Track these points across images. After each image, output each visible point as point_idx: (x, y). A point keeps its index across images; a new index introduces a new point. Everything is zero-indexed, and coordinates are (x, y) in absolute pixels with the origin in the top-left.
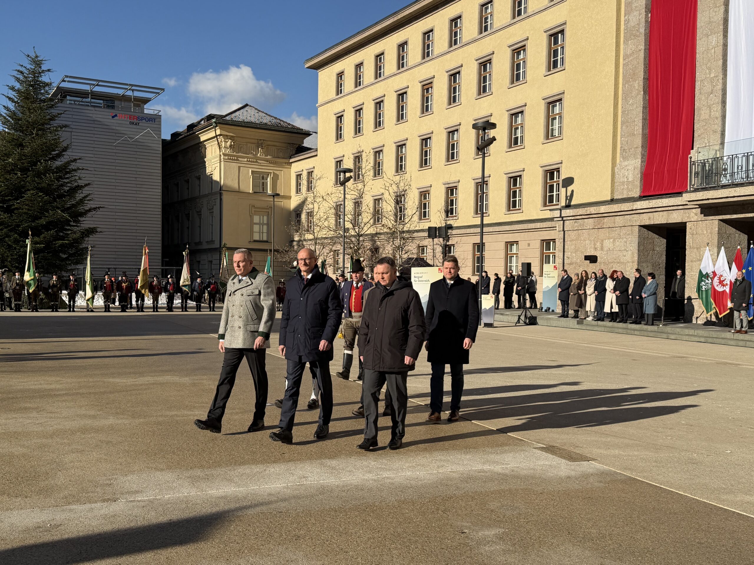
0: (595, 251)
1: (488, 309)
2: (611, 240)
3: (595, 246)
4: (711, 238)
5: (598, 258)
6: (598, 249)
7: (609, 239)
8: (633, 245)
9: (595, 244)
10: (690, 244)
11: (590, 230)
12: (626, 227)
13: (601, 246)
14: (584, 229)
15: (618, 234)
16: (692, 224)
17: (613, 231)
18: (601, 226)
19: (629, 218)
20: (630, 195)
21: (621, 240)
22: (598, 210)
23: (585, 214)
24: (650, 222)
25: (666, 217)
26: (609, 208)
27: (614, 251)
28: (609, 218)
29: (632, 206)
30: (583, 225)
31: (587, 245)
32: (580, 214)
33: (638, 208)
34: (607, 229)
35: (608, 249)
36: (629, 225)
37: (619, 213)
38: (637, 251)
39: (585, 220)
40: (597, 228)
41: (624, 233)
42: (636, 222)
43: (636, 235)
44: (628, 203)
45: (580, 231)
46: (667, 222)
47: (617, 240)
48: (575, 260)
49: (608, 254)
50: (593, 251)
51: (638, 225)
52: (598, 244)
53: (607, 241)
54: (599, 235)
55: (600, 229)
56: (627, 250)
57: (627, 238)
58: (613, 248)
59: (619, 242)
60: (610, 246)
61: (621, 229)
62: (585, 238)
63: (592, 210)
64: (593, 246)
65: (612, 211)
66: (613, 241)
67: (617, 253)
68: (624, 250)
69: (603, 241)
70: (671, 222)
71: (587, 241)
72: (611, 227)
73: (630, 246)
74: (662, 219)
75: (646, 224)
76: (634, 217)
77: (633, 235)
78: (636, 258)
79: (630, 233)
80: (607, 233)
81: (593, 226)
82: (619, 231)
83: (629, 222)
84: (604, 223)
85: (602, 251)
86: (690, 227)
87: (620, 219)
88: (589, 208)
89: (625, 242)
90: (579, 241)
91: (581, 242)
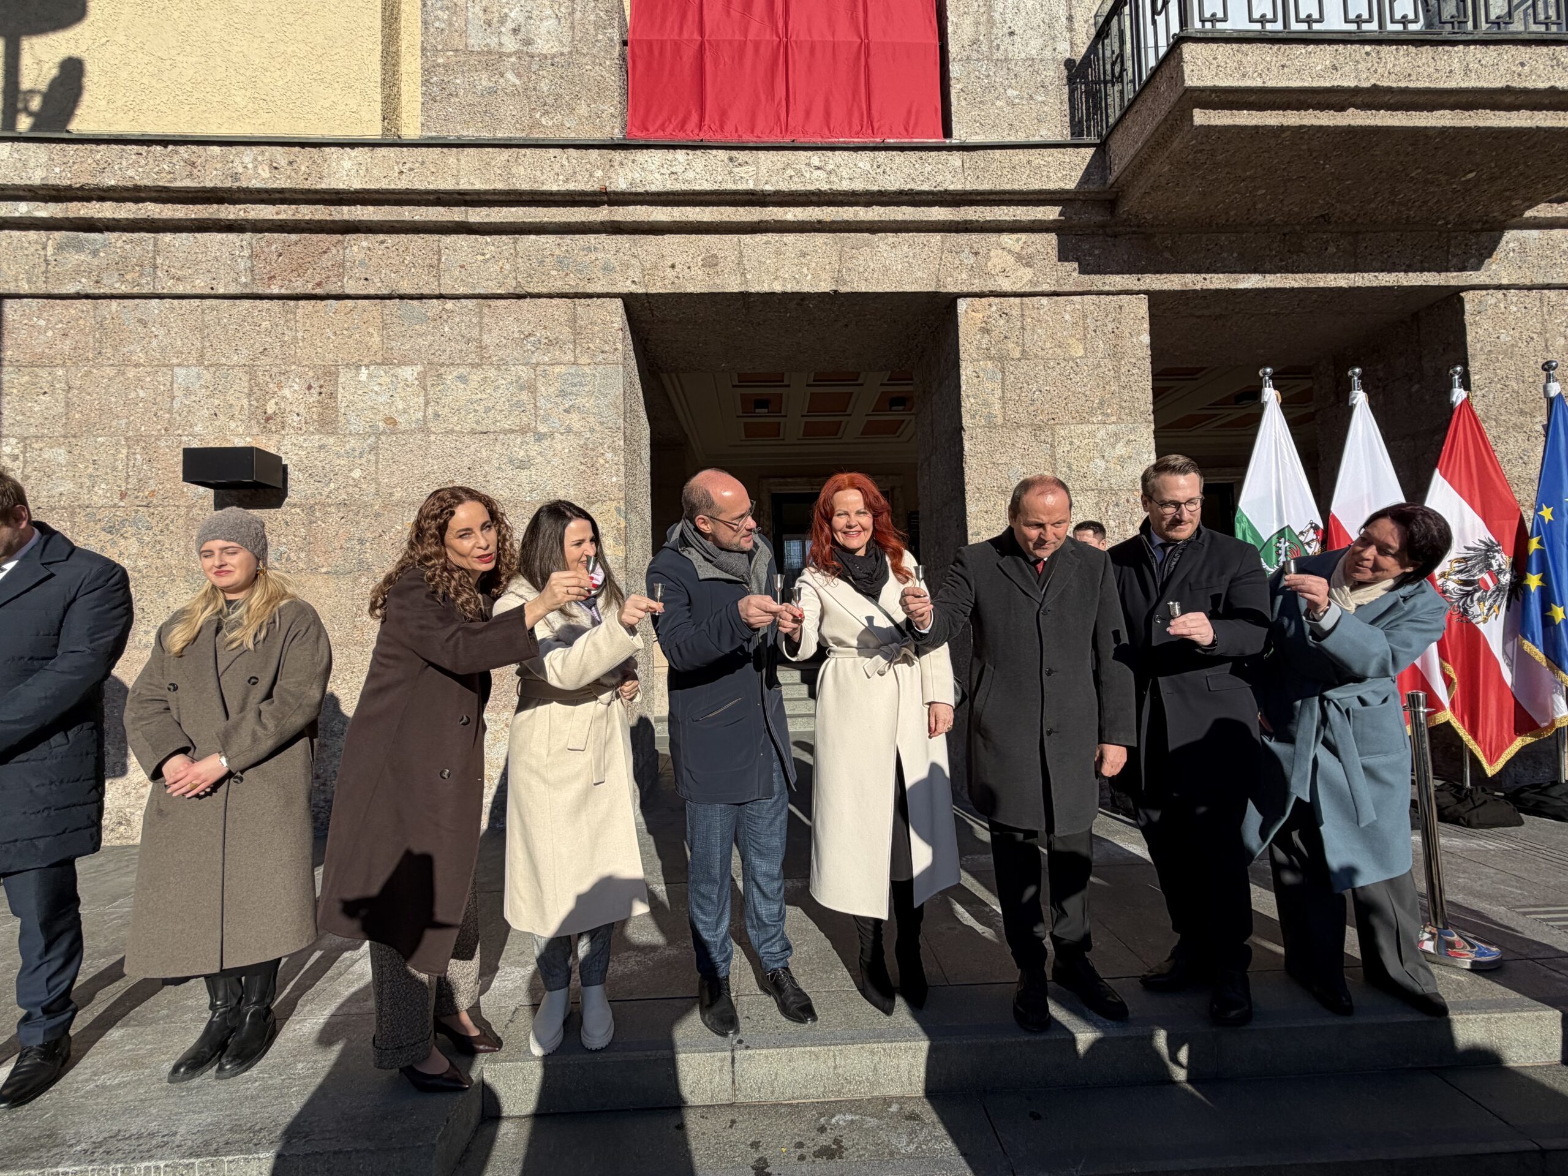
2: (409, 373)
3: (263, 401)
4: (1117, 378)
5: (294, 474)
7: (386, 362)
8: (588, 403)
9: (257, 392)
10: (986, 404)
11: (208, 302)
12: (528, 300)
13: (314, 397)
14: (161, 297)
15: (460, 338)
16: (994, 308)
17: (420, 321)
18: (319, 284)
19: (557, 252)
20: (550, 127)
21: (492, 373)
22: (303, 168)
23: (178, 184)
24: (718, 282)
25: (827, 261)
26: (407, 166)
27: (433, 437)
28: (391, 239)
29: (599, 173)
30: (148, 269)
31: (188, 392)
32: (130, 184)
33: (648, 188)
34: (366, 302)
35: (381, 425)
36: (553, 290)
37: (478, 209)
38: (621, 436)
39: (168, 237)
40: (283, 291)
41: (516, 335)
42: (614, 275)
43: (606, 348)
44: (571, 151)
45: (114, 303)
46: (834, 288)
47: (455, 374)
48: (67, 486)
49: (377, 455)
50: (241, 430)
51: (625, 290)
52: (286, 392)
53: (370, 376)
54: (295, 338)
55: (302, 303)
56: (543, 429)
57: (538, 364)
58: (425, 416)
59: (473, 385)
60: (401, 405)
61: (486, 310)
62: (163, 349)
63: (250, 166)
64: (245, 402)
65: (431, 187)
66: (422, 377)
67: (460, 446)
68: (513, 431)
69: (330, 374)
70: (863, 288)
71: (180, 372)
72: (402, 297)
73: (561, 408)
74: (805, 270)
75: (689, 291)
76: (595, 248)
77: (591, 345)
78: (614, 479)
79: (566, 333)
80: (371, 330)
81: (243, 280)
82: (474, 320)
83: (554, 273)
84: (342, 265)
85: (329, 428)
86: (984, 325)
87: (483, 254)
88: (216, 150)
89: (522, 388)
90: (110, 371)
91: (121, 372)
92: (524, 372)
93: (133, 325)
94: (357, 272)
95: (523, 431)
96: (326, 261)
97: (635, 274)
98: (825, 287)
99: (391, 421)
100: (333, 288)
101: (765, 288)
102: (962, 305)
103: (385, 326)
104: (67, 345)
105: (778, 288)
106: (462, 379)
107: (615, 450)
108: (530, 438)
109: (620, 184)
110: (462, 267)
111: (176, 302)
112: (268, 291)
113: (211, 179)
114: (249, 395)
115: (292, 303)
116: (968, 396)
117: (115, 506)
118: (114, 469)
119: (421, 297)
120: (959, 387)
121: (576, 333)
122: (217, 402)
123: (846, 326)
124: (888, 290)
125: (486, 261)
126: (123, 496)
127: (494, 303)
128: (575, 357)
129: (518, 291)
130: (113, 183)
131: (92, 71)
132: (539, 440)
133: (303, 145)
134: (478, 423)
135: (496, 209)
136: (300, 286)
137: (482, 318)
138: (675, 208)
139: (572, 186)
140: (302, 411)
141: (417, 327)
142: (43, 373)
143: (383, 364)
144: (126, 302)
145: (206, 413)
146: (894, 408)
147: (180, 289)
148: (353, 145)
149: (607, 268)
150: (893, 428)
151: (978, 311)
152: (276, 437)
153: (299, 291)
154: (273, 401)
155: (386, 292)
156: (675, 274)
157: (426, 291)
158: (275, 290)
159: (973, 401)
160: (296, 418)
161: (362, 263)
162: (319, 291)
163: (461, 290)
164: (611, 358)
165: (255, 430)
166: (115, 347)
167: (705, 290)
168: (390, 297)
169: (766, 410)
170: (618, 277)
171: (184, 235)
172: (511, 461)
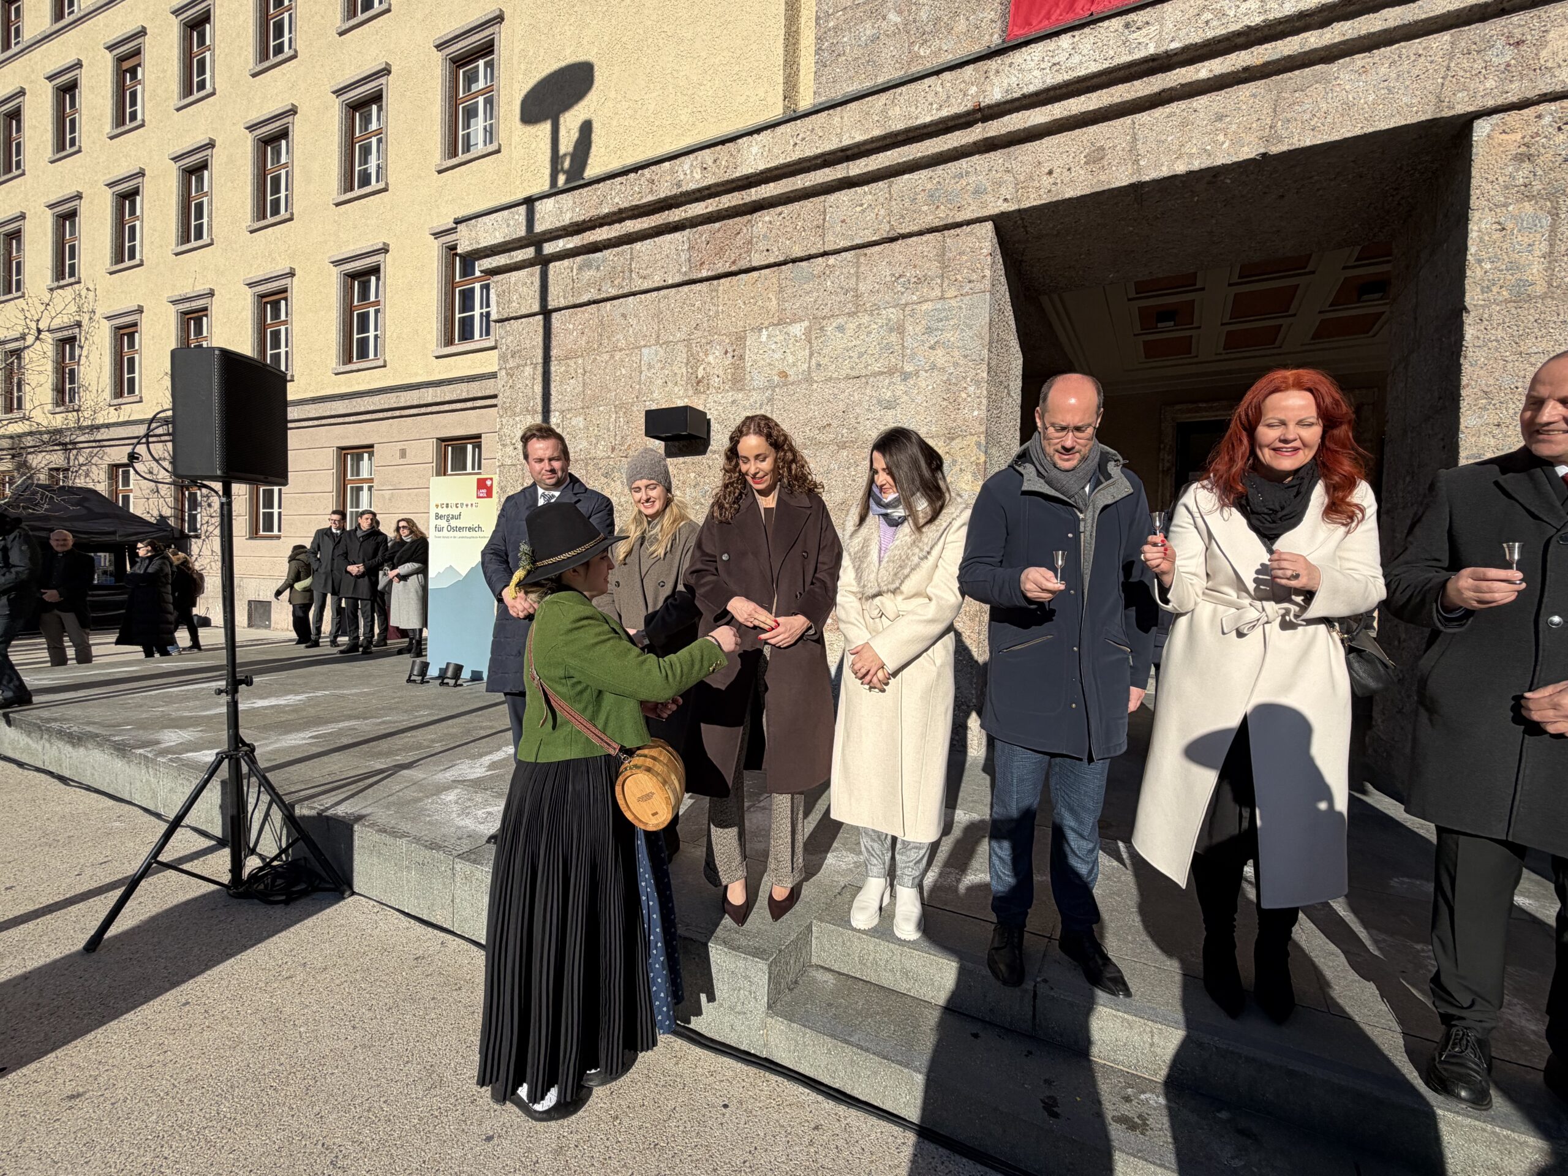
0: (698, 392)
2: (797, 329)
3: (695, 368)
5: (714, 427)
7: (780, 322)
8: (949, 336)
9: (693, 362)
10: (1515, 267)
11: (662, 292)
12: (900, 242)
13: (729, 360)
14: (634, 294)
15: (839, 290)
16: (1547, 119)
17: (808, 280)
18: (734, 262)
19: (929, 186)
20: (928, 56)
21: (865, 319)
22: (723, 163)
23: (644, 201)
24: (1103, 178)
25: (1255, 117)
26: (800, 137)
27: (815, 386)
28: (786, 210)
29: (973, 90)
30: (627, 274)
31: (650, 367)
32: (616, 209)
33: (1025, 91)
34: (767, 271)
35: (776, 378)
36: (924, 226)
37: (858, 162)
38: (985, 367)
39: (638, 246)
40: (710, 274)
41: (888, 279)
42: (985, 197)
43: (974, 277)
44: (947, 75)
45: (608, 304)
46: (1262, 150)
47: (834, 325)
49: (772, 405)
50: (681, 393)
51: (996, 211)
52: (711, 358)
53: (769, 336)
54: (717, 312)
55: (722, 281)
56: (909, 368)
57: (906, 304)
58: (809, 367)
59: (849, 332)
60: (791, 359)
61: (862, 259)
62: (636, 334)
63: (688, 172)
64: (684, 370)
65: (819, 151)
66: (808, 332)
67: (836, 391)
68: (882, 373)
69: (741, 339)
70: (1308, 140)
71: (645, 351)
72: (794, 261)
73: (927, 345)
74: (1221, 138)
75: (1067, 196)
76: (967, 173)
77: (958, 277)
78: (976, 413)
79: (934, 268)
80: (770, 295)
81: (684, 269)
82: (852, 271)
83: (925, 208)
84: (750, 242)
85: (739, 385)
86: (1523, 149)
87: (861, 205)
88: (667, 164)
89: (891, 330)
90: (606, 357)
91: (612, 357)
92: (893, 314)
93: (619, 319)
94: (762, 246)
95: (891, 372)
96: (739, 241)
97: (1007, 191)
98: (1248, 152)
99: (784, 374)
100: (744, 264)
101: (1165, 172)
102: (1482, 129)
103: (781, 290)
104: (583, 342)
105: (1181, 168)
106: (841, 328)
107: (978, 383)
108: (897, 378)
109: (996, 94)
110: (843, 221)
111: (643, 296)
112: (700, 276)
113: (664, 191)
114: (687, 364)
115: (715, 282)
116: (1480, 261)
117: (609, 457)
118: (609, 430)
119: (809, 258)
120: (1465, 249)
121: (944, 267)
122: (667, 372)
123: (1282, 196)
124: (1349, 135)
125: (863, 211)
126: (613, 449)
127: (868, 251)
128: (942, 291)
129: (892, 234)
130: (607, 211)
131: (596, 126)
132: (905, 380)
133: (723, 142)
134: (852, 368)
135: (874, 157)
136: (722, 267)
137: (858, 267)
138: (1056, 105)
139: (945, 113)
140: (721, 373)
141: (805, 286)
142: (571, 363)
143: (778, 324)
144: (615, 302)
145: (660, 382)
146: (1365, 297)
147: (646, 285)
148: (758, 131)
149: (978, 192)
150: (1365, 325)
151: (1513, 131)
152: (703, 396)
153: (721, 271)
154: (702, 367)
155: (782, 259)
156: (1051, 180)
157: (813, 251)
158: (704, 274)
159: (1488, 266)
160: (717, 380)
161: (765, 236)
162: (734, 268)
163: (842, 244)
164: (978, 286)
165: (690, 393)
166: (609, 338)
167: (1087, 191)
168: (785, 263)
169: (1172, 323)
170: (989, 198)
171: (648, 241)
172: (879, 402)
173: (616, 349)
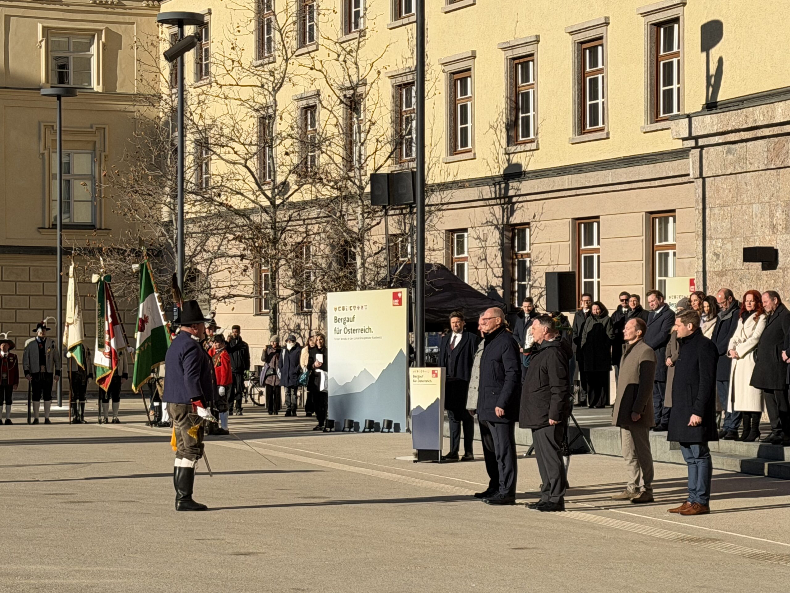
0: (774, 233)
1: (425, 408)
3: (772, 219)
5: (780, 254)
6: (780, 228)
9: (772, 216)
11: (759, 173)
13: (784, 217)
14: (749, 172)
30: (745, 160)
31: (756, 216)
40: (775, 167)
45: (739, 176)
48: (731, 261)
50: (768, 233)
54: (780, 188)
55: (780, 170)
62: (750, 196)
64: (769, 219)
69: (788, 204)
71: (754, 205)
81: (766, 162)
84: (788, 152)
85: (788, 231)
90: (739, 207)
91: (742, 208)
93: (744, 186)
104: (730, 196)
111: (752, 174)
112: (771, 167)
114: (769, 216)
122: (763, 220)
130: (730, 129)
136: (779, 164)
140: (781, 223)
142: (725, 208)
144: (742, 175)
145: (760, 225)
147: (752, 168)
152: (776, 236)
154: (775, 219)
158: (773, 166)
162: (783, 166)
165: (771, 233)
166: (740, 196)
173: (743, 204)
